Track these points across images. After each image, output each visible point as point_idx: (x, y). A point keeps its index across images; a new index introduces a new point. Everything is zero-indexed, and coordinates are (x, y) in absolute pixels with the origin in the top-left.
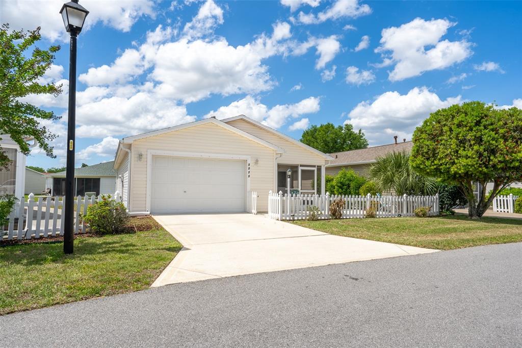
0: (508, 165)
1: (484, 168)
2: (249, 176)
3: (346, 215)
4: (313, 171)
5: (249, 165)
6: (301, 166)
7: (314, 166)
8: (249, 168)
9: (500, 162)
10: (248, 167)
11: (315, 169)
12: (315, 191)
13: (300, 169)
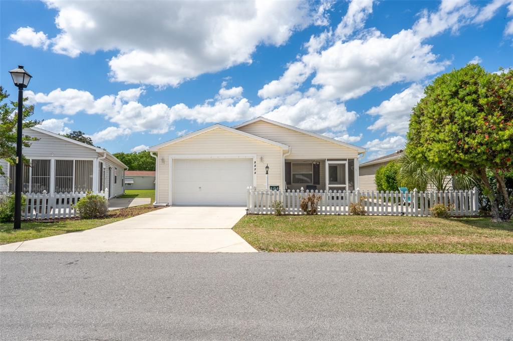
0: (493, 148)
1: (461, 154)
2: (255, 173)
3: (321, 211)
4: (344, 165)
5: (255, 162)
6: (329, 160)
7: (345, 160)
8: (255, 166)
9: (481, 144)
10: (254, 164)
11: (346, 163)
12: (347, 185)
13: (327, 163)
